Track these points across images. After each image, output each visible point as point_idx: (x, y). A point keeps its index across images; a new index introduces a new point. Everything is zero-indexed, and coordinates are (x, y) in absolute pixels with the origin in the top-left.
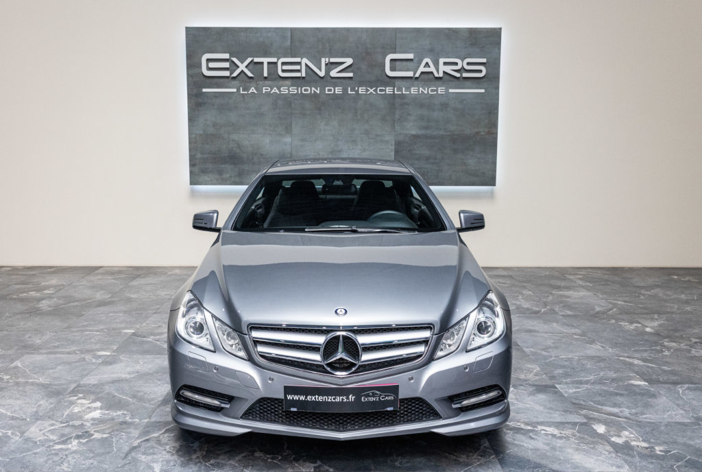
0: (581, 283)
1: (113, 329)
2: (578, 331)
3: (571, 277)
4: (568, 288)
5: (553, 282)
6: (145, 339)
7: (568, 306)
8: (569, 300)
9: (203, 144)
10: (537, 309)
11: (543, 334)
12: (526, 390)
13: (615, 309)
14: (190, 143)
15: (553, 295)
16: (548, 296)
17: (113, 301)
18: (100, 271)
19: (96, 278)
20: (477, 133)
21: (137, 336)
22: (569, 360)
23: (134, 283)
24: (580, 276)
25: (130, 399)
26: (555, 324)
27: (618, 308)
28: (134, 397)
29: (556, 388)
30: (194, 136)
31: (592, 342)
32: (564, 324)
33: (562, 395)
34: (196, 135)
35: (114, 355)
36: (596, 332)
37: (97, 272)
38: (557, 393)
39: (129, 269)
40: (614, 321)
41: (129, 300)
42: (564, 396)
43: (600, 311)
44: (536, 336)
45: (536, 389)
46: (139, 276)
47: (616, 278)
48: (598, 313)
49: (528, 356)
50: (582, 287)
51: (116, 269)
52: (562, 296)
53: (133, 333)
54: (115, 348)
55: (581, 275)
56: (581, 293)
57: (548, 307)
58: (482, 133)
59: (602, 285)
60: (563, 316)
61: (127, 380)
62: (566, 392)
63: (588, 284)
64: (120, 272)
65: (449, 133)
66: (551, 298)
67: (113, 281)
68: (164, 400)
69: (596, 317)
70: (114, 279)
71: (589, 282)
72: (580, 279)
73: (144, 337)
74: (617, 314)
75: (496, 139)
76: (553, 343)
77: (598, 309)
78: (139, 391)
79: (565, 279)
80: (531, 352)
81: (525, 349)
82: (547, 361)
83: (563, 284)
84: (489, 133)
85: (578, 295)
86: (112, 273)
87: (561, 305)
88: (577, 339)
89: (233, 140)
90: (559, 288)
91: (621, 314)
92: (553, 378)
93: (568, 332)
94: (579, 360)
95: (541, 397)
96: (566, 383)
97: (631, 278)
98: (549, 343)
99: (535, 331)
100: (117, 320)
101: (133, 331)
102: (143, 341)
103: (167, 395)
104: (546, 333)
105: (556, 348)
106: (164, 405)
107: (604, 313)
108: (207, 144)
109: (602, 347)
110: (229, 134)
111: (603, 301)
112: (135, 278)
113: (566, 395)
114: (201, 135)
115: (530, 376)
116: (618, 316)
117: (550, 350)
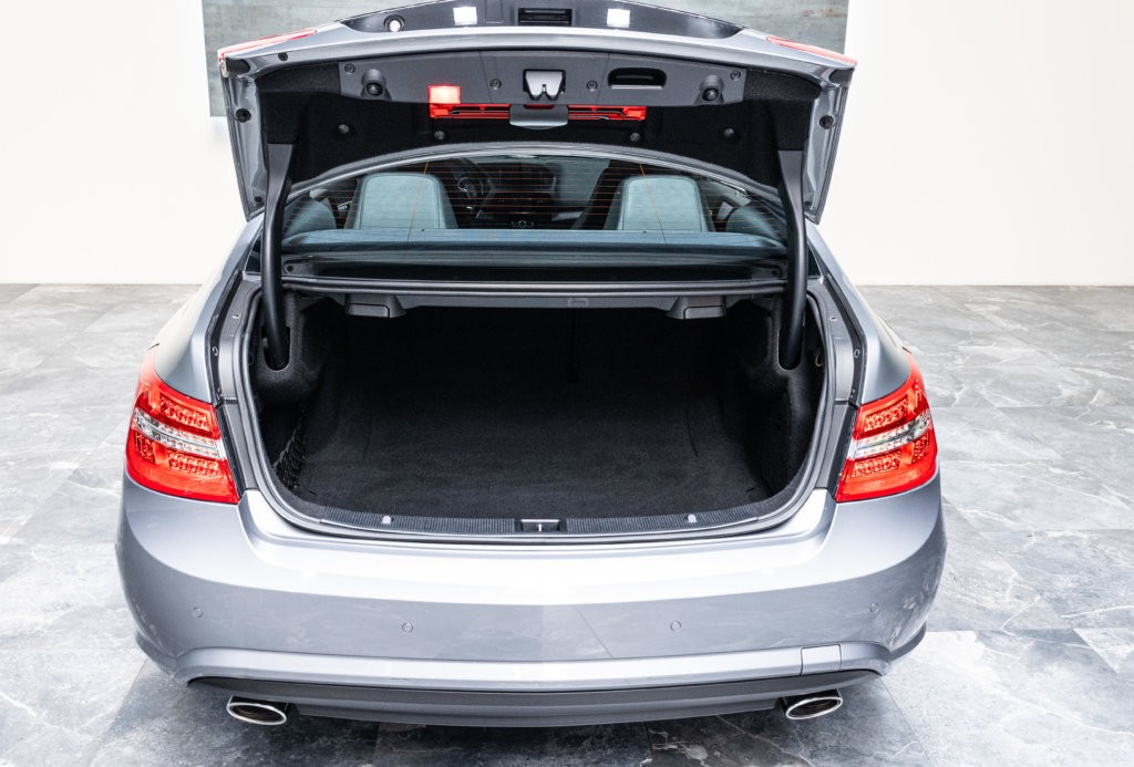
0: (1002, 323)
1: (31, 460)
2: (1050, 454)
3: (980, 310)
4: (985, 337)
5: (949, 321)
6: (100, 490)
7: (1003, 384)
8: (997, 367)
9: (233, 27)
10: (946, 393)
11: (984, 465)
12: (1014, 651)
13: (1100, 392)
14: (206, 25)
15: (963, 355)
16: (953, 359)
17: (44, 378)
18: (30, 295)
19: (18, 314)
20: (806, 14)
21: (82, 481)
22: (1071, 543)
23: (98, 327)
24: (996, 308)
25: (31, 712)
26: (997, 436)
27: (1106, 390)
28: (44, 700)
29: (1081, 641)
30: (213, 10)
31: (1096, 488)
32: (1016, 434)
33: (1105, 669)
34: (219, 7)
35: (18, 546)
36: (1093, 457)
37: (22, 297)
38: (1089, 658)
39: (93, 291)
40: (1112, 426)
41: (81, 373)
42: (1113, 672)
43: (1071, 397)
44: (972, 471)
45: (1038, 647)
46: (109, 308)
47: (1067, 314)
48: (1070, 402)
49: (976, 533)
50: (1011, 333)
51: (65, 290)
52: (978, 357)
53: (75, 471)
54: (23, 519)
55: (994, 303)
56: (1015, 350)
57: (965, 388)
58: (816, 14)
59: (1046, 328)
60: (1004, 410)
61: (35, 635)
62: (1112, 656)
63: (1018, 326)
64: (71, 298)
65: (749, 14)
66: (960, 361)
67: (54, 321)
68: (122, 711)
69: (1075, 414)
70: (55, 317)
71: (1019, 322)
72: (996, 313)
73: (99, 483)
74: (1107, 405)
75: (844, 26)
76: (1016, 491)
77: (1067, 392)
78: (59, 679)
79: (969, 315)
80: (980, 520)
81: (961, 509)
82: (1025, 547)
83: (970, 326)
84: (830, 14)
85: (1011, 354)
86: (53, 301)
87: (989, 381)
88: (1062, 477)
89: (299, 20)
90: (964, 335)
91: (1117, 404)
92: (1058, 603)
93: (1034, 457)
94: (1093, 543)
95: (1061, 674)
96: (1101, 625)
97: (1091, 313)
98: (1006, 490)
99: (965, 456)
100: (44, 433)
101: (75, 466)
102: (94, 499)
103: (131, 692)
104: (991, 461)
105: (1027, 505)
106: (120, 734)
107: (1084, 403)
108: (244, 28)
109: (1123, 500)
110: (289, 8)
111: (1067, 369)
112: (99, 314)
113: (1116, 667)
114: (229, 8)
115: (1006, 602)
116: (1115, 409)
117: (1018, 512)
